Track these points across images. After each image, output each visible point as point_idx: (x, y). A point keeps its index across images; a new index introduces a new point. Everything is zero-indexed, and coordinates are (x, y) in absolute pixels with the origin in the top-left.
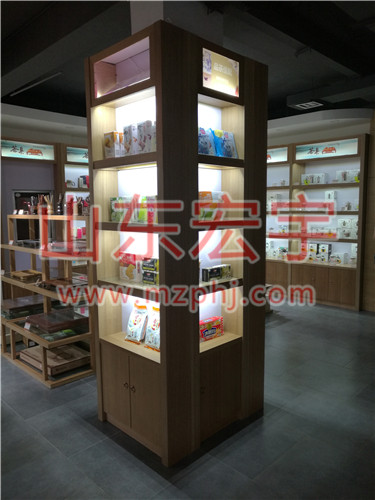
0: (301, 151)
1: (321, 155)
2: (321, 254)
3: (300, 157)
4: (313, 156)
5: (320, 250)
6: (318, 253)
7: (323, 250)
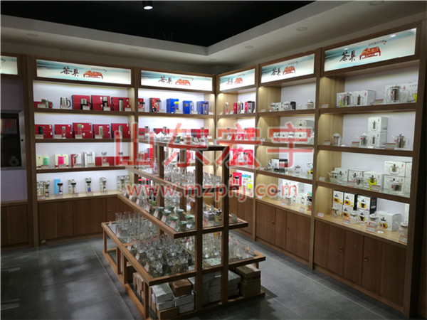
0: (332, 57)
1: (358, 61)
2: (361, 210)
3: (330, 66)
4: (348, 63)
5: (359, 205)
6: (355, 208)
7: (363, 205)
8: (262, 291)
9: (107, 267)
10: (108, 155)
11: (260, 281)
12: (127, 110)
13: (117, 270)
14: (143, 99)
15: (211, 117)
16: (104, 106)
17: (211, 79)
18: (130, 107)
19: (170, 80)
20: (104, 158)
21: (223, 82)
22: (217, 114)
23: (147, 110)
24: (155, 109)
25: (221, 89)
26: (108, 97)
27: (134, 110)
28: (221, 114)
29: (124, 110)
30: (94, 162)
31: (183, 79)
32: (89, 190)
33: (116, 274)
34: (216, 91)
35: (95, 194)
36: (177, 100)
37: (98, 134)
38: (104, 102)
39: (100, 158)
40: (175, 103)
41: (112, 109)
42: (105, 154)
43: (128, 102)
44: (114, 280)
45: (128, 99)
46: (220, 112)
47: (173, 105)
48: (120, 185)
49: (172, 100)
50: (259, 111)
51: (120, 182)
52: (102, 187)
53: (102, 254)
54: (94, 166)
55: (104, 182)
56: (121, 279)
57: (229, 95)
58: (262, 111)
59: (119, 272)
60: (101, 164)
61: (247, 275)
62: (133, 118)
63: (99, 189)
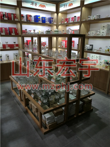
8: (92, 108)
9: (14, 97)
10: (9, 43)
11: (91, 104)
12: (16, 20)
13: (20, 99)
14: (23, 15)
15: (55, 25)
16: (4, 17)
17: (55, 5)
18: (17, 18)
19: (36, 5)
20: (7, 45)
21: (61, 7)
22: (58, 24)
23: (25, 21)
24: (29, 21)
25: (60, 11)
26: (6, 13)
27: (19, 20)
28: (60, 23)
29: (15, 20)
30: (2, 47)
31: (42, 4)
32: (1, 60)
33: (20, 101)
34: (57, 12)
35: (4, 62)
36: (39, 16)
37: (2, 32)
38: (4, 15)
39: (5, 45)
40: (39, 17)
41: (8, 19)
42: (7, 43)
43: (16, 16)
44: (19, 104)
45: (16, 14)
46: (59, 23)
47: (37, 19)
48: (15, 57)
49: (37, 16)
50: (82, 21)
51: (15, 56)
52: (7, 58)
53: (11, 90)
54: (2, 49)
55: (8, 56)
56: (23, 104)
57: (63, 14)
58: (83, 20)
59: (21, 100)
60: (6, 48)
61: (87, 102)
62: (19, 25)
63: (5, 60)
